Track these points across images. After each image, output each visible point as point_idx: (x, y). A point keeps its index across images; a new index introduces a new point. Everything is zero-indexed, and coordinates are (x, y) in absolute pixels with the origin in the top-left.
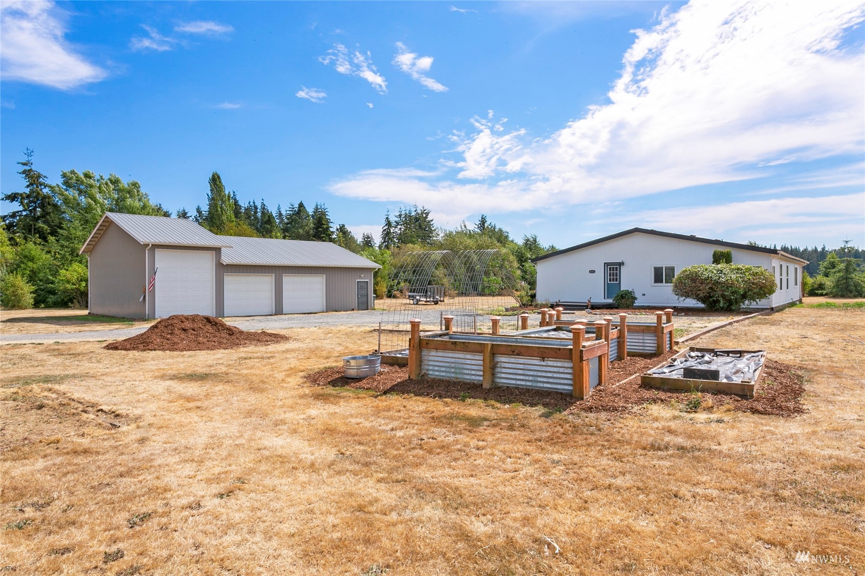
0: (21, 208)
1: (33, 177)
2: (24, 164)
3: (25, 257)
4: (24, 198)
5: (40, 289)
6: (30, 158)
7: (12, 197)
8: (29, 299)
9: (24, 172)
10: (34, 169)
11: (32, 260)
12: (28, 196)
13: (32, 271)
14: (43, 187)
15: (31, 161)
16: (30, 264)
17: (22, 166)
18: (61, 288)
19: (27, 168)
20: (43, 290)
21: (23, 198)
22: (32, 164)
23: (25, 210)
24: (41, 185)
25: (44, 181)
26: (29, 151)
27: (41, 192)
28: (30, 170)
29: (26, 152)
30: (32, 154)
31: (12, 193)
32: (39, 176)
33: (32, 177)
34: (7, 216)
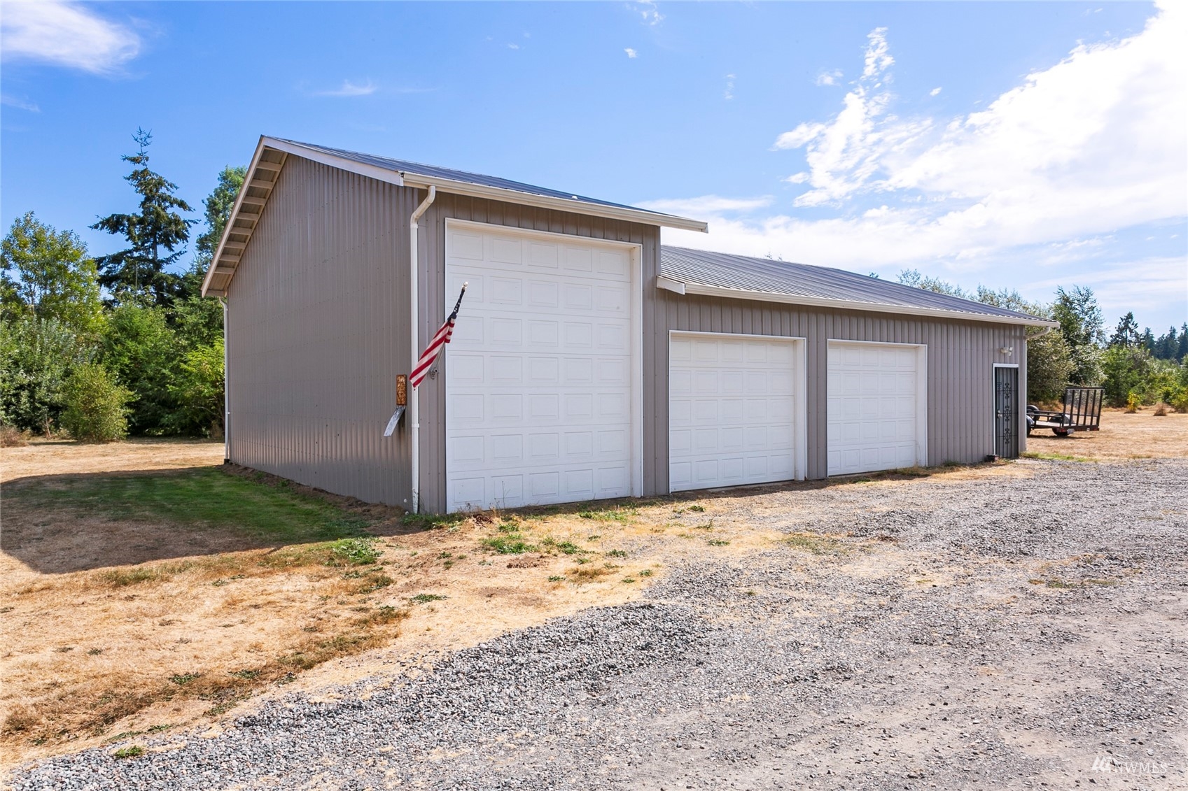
0: (130, 245)
1: (149, 184)
2: (135, 160)
3: (123, 329)
4: (134, 225)
5: (147, 398)
6: (145, 149)
7: (114, 224)
8: (118, 419)
9: (135, 176)
10: (151, 169)
11: (135, 336)
12: (141, 221)
13: (135, 359)
14: (167, 204)
15: (147, 155)
16: (130, 344)
17: (132, 164)
18: (188, 394)
19: (140, 167)
20: (153, 400)
21: (132, 224)
22: (147, 159)
23: (136, 250)
24: (165, 200)
25: (168, 193)
26: (143, 136)
27: (162, 213)
28: (145, 172)
29: (136, 136)
30: (148, 140)
31: (113, 215)
32: (160, 183)
33: (147, 185)
34: (104, 258)
